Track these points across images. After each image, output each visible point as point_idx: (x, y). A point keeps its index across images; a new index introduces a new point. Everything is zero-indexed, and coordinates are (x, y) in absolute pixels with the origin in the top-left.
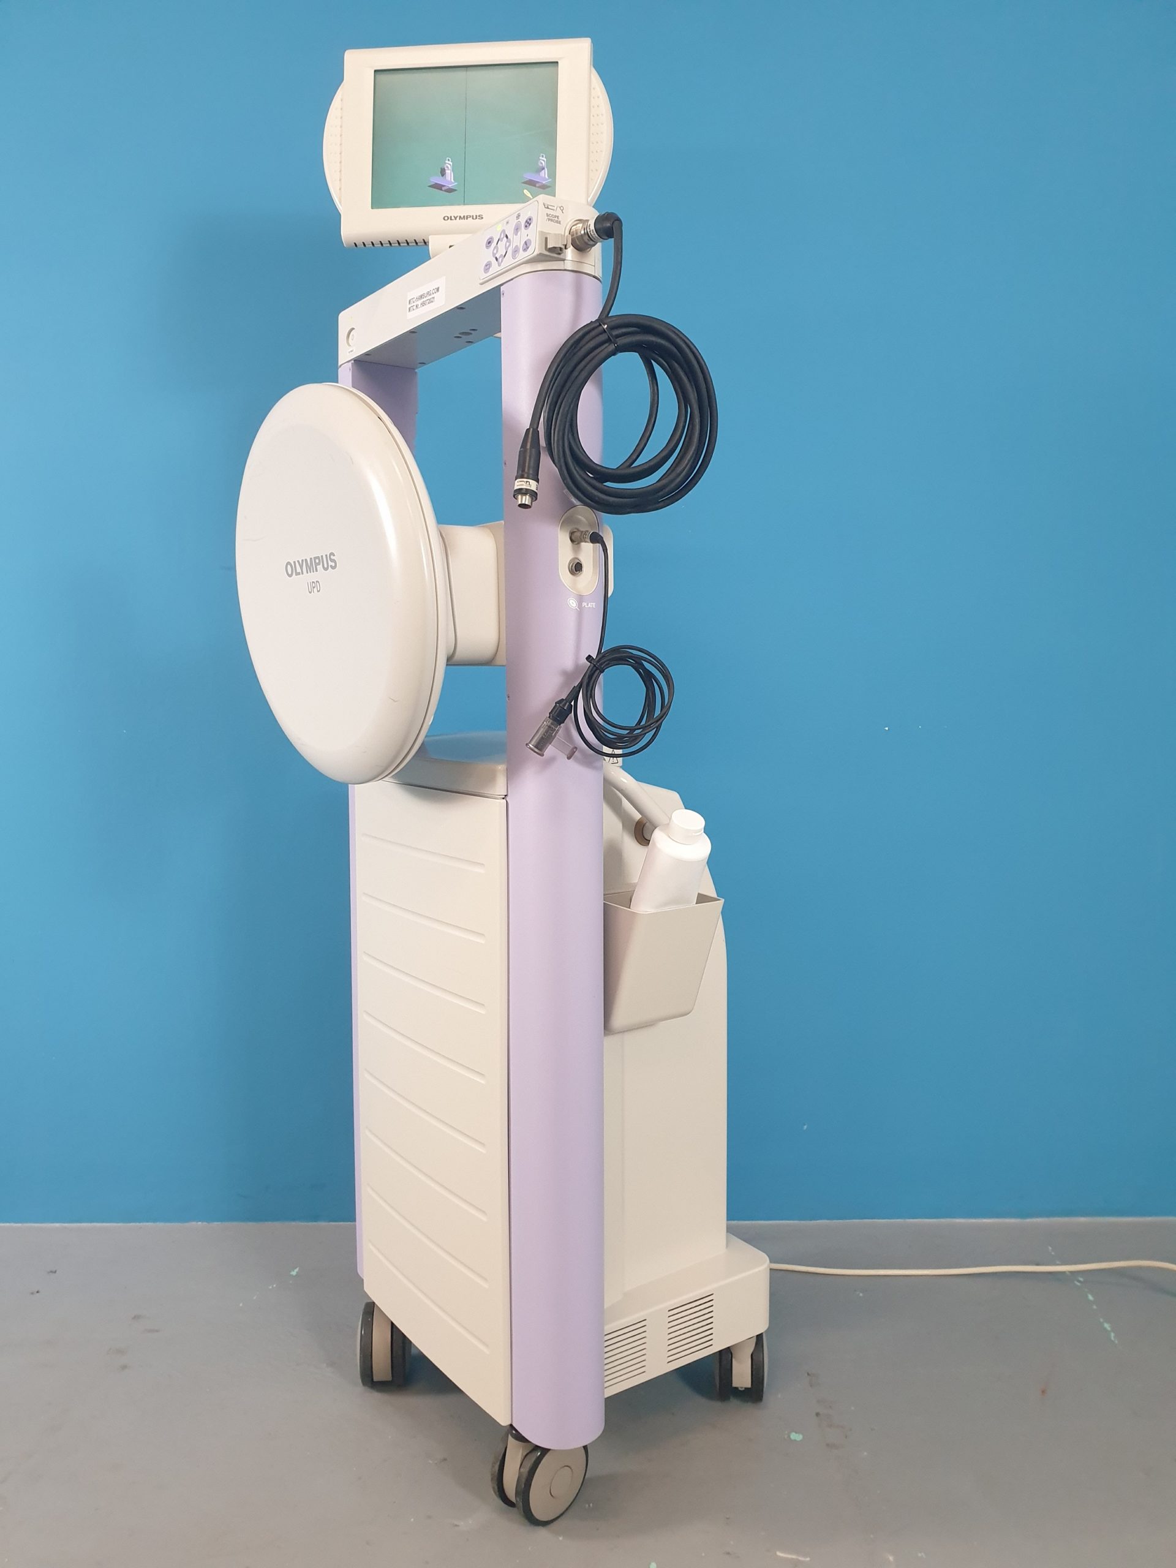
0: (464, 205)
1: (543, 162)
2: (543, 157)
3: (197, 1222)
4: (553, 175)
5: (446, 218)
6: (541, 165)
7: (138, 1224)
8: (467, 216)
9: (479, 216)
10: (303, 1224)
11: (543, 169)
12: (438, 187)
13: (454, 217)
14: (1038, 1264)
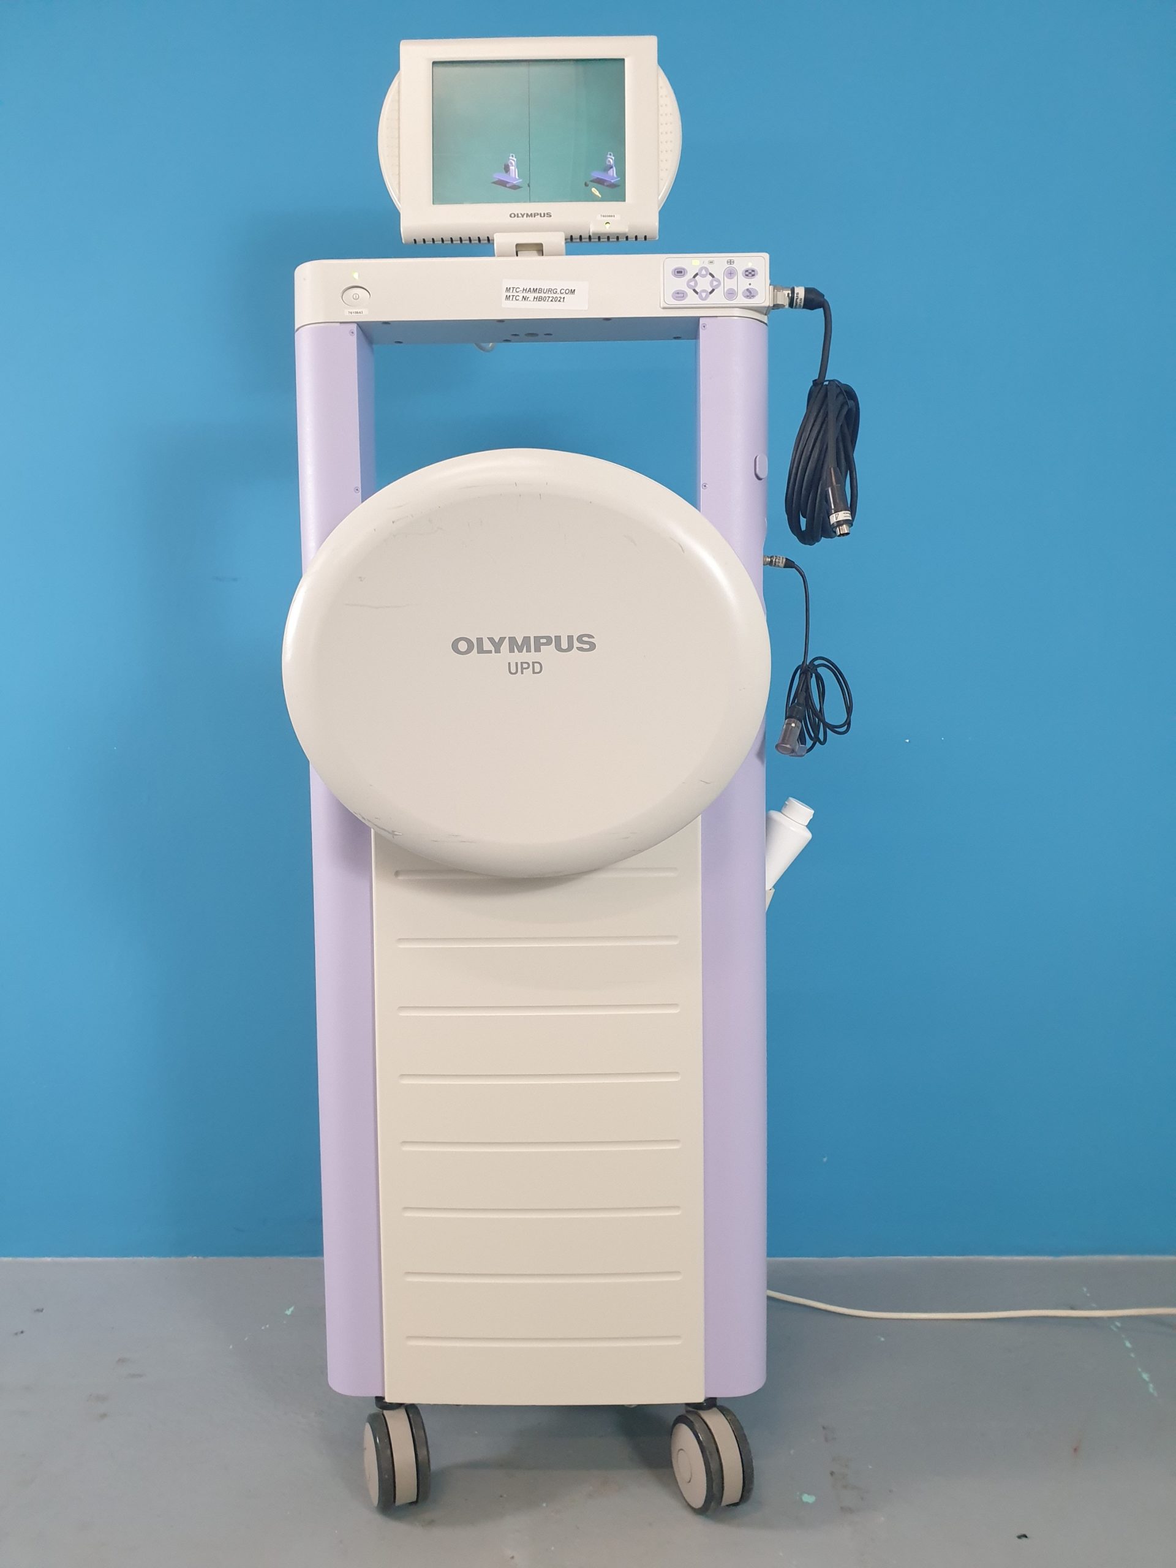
0: (530, 202)
1: (611, 161)
2: (610, 155)
3: (193, 1257)
4: (622, 173)
5: (513, 215)
6: (609, 164)
7: (131, 1258)
8: (535, 214)
9: (547, 214)
10: (301, 1258)
11: (612, 167)
12: (502, 183)
13: (521, 214)
14: (1072, 1308)
